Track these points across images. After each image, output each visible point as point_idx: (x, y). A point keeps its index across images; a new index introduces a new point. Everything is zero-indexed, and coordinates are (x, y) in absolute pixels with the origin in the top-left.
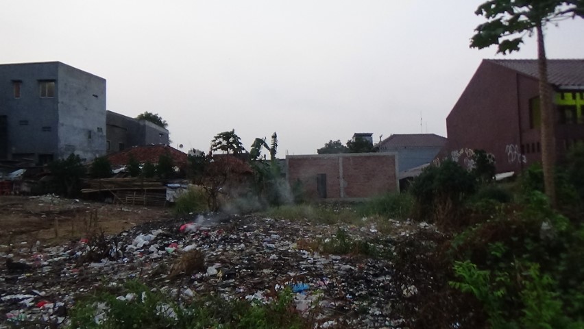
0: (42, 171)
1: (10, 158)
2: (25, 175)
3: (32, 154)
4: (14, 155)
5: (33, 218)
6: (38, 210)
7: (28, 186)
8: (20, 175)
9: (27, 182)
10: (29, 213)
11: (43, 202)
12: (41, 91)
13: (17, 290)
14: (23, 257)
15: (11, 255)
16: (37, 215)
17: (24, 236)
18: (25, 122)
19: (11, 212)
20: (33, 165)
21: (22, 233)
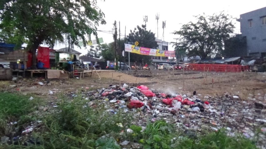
0: (263, 60)
1: (248, 55)
2: (255, 63)
3: (258, 53)
4: (250, 54)
5: (261, 83)
6: (262, 79)
7: (257, 68)
8: (253, 63)
9: (257, 66)
10: (259, 81)
11: (264, 75)
12: (261, 22)
13: (262, 117)
14: (260, 101)
15: (254, 99)
16: (262, 81)
17: (258, 91)
18: (254, 38)
19: (251, 79)
20: (259, 58)
21: (257, 89)
